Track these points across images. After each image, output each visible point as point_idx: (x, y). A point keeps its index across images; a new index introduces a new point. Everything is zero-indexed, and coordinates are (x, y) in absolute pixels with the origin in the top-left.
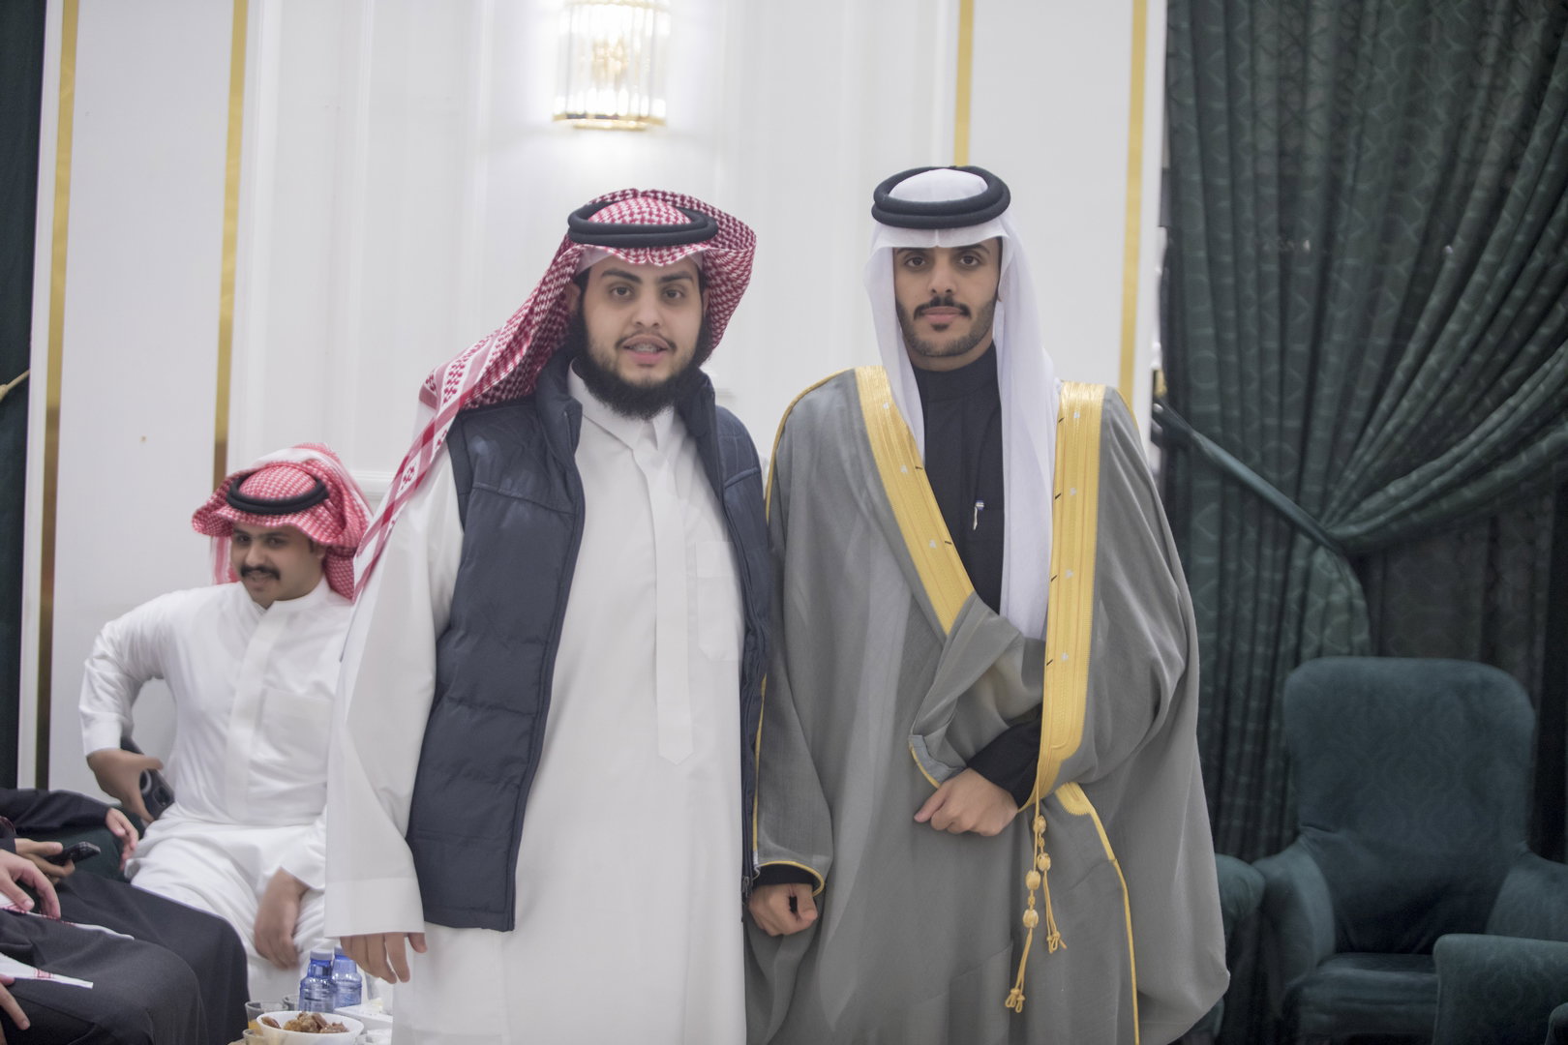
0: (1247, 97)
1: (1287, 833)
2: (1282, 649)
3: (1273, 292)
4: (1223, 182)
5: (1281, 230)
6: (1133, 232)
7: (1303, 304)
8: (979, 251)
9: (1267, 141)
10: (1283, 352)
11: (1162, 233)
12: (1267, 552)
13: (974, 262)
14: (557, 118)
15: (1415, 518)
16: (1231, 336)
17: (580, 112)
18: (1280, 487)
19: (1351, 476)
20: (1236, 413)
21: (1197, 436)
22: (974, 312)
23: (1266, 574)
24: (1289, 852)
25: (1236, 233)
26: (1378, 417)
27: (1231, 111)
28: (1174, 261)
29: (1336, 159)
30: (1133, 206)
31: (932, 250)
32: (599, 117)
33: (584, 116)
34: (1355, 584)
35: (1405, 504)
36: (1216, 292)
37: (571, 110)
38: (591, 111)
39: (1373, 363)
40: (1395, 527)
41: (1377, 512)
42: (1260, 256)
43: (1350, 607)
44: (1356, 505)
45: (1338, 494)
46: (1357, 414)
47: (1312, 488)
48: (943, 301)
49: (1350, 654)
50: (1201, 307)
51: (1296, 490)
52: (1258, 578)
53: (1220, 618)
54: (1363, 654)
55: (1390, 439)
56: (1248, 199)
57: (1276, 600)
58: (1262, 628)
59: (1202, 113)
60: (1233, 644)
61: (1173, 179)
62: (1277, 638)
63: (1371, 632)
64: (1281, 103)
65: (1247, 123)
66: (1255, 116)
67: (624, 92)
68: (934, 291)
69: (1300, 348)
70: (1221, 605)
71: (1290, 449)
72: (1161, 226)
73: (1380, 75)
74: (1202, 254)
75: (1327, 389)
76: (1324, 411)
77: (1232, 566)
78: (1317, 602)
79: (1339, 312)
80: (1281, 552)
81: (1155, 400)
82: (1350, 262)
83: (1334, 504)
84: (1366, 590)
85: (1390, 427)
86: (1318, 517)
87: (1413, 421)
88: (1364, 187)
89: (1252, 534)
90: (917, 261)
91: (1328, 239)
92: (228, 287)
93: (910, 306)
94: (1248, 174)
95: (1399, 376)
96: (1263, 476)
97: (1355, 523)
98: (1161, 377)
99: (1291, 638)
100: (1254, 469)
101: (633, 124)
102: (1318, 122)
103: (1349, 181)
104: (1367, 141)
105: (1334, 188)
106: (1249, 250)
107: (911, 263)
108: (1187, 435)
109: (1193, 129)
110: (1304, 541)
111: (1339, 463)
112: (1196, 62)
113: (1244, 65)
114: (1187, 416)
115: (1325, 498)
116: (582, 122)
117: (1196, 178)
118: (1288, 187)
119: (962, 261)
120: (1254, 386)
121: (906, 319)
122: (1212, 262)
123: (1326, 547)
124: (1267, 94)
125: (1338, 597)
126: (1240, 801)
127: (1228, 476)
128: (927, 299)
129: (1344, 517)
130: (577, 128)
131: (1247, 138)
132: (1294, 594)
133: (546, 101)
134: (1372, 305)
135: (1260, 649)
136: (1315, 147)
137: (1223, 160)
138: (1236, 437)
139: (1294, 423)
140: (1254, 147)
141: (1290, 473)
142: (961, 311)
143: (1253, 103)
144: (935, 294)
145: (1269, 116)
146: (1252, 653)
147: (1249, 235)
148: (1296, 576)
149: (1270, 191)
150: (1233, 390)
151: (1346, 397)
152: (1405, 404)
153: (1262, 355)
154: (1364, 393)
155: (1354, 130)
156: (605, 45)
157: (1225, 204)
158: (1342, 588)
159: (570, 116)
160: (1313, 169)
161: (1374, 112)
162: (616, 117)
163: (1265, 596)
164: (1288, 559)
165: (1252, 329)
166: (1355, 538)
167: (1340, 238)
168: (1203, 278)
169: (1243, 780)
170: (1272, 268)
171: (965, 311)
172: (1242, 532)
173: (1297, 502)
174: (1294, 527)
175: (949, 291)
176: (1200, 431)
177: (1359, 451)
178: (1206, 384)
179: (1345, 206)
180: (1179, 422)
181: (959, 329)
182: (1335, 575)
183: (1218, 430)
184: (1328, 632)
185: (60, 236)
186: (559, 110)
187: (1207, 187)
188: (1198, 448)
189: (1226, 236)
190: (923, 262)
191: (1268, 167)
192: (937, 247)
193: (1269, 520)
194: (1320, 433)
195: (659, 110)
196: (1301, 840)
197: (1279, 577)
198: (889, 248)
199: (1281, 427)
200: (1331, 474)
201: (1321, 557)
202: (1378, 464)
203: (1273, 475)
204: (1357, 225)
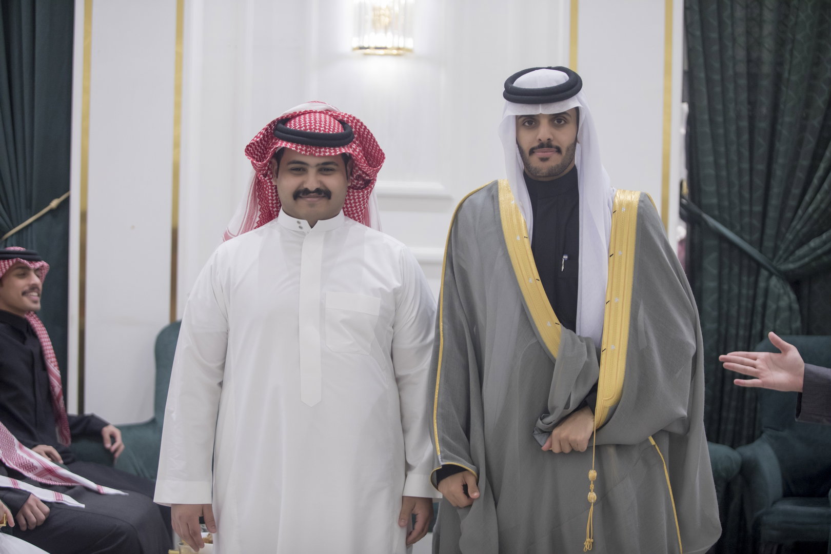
0: (729, 30)
1: (757, 433)
2: (754, 332)
3: (746, 137)
4: (717, 77)
5: (749, 103)
6: (667, 106)
7: (762, 143)
8: (565, 116)
9: (741, 54)
10: (751, 169)
11: (685, 106)
12: (745, 279)
13: (563, 122)
14: (354, 49)
15: (825, 259)
16: (723, 161)
17: (366, 46)
18: (751, 243)
19: (790, 237)
20: (726, 203)
21: (705, 216)
22: (564, 151)
23: (744, 291)
24: (757, 442)
25: (724, 105)
26: (804, 204)
27: (721, 38)
28: (692, 121)
29: (779, 63)
30: (668, 90)
31: (538, 116)
32: (377, 48)
33: (368, 48)
34: (793, 296)
35: (819, 252)
36: (714, 137)
37: (362, 44)
38: (373, 45)
39: (801, 175)
40: (814, 264)
41: (804, 256)
42: (738, 117)
43: (790, 308)
44: (793, 253)
45: (783, 246)
46: (792, 203)
47: (769, 244)
48: (546, 145)
49: (791, 334)
50: (706, 146)
51: (760, 245)
52: (740, 295)
53: (720, 315)
54: (797, 334)
55: (810, 217)
56: (731, 86)
57: (750, 305)
58: (742, 320)
59: (705, 40)
60: (727, 330)
61: (689, 76)
62: (751, 325)
63: (802, 321)
64: (748, 33)
65: (729, 44)
66: (734, 40)
67: (389, 34)
68: (540, 140)
69: (761, 167)
70: (720, 308)
71: (756, 223)
72: (683, 101)
73: (802, 16)
74: (706, 117)
75: (776, 190)
76: (774, 202)
77: (725, 287)
78: (772, 306)
79: (782, 147)
80: (752, 279)
81: (681, 196)
82: (787, 119)
83: (781, 252)
84: (799, 299)
85: (810, 210)
86: (772, 259)
87: (823, 206)
88: (794, 78)
89: (736, 269)
90: (530, 123)
91: (775, 108)
92: (177, 145)
93: (526, 148)
94: (731, 72)
95: (815, 181)
96: (742, 238)
97: (793, 262)
98: (685, 185)
99: (758, 326)
100: (737, 234)
101: (395, 52)
102: (769, 43)
103: (786, 75)
104: (795, 53)
105: (778, 79)
106: (732, 114)
107: (527, 124)
108: (700, 216)
109: (700, 48)
110: (764, 273)
111: (783, 229)
112: (701, 11)
113: (726, 13)
114: (700, 206)
115: (776, 249)
116: (367, 51)
117: (702, 75)
118: (753, 79)
119: (556, 122)
120: (736, 189)
121: (525, 154)
122: (712, 121)
123: (776, 276)
124: (740, 29)
125: (784, 303)
126: (732, 415)
127: (722, 238)
128: (536, 144)
129: (786, 259)
130: (366, 54)
131: (730, 52)
132: (760, 301)
133: (348, 41)
134: (800, 143)
135: (741, 332)
136: (767, 57)
137: (717, 65)
138: (726, 216)
139: (758, 208)
140: (734, 57)
141: (756, 236)
142: (556, 150)
143: (733, 34)
144: (540, 142)
145: (742, 40)
146: (737, 334)
147: (732, 106)
148: (760, 292)
149: (743, 82)
150: (725, 191)
151: (786, 194)
152: (819, 197)
153: (740, 171)
154: (796, 191)
155: (789, 47)
156: (380, 9)
157: (718, 89)
158: (786, 298)
159: (361, 48)
160: (766, 69)
161: (799, 37)
162: (385, 48)
163: (743, 303)
164: (756, 282)
165: (734, 157)
166: (792, 271)
167: (782, 106)
168: (707, 130)
169: (733, 403)
170: (744, 124)
171: (559, 150)
172: (731, 269)
173: (761, 251)
174: (759, 265)
175: (549, 139)
176: (707, 213)
177: (794, 223)
178: (710, 188)
179: (784, 89)
180: (696, 209)
181: (555, 160)
182: (782, 291)
183: (716, 213)
184: (778, 322)
185: (86, 117)
186: (356, 45)
187: (709, 80)
188: (706, 222)
189: (719, 107)
190: (534, 123)
191: (742, 68)
192: (541, 114)
193: (746, 262)
194: (772, 214)
195: (409, 43)
196: (764, 436)
197: (751, 292)
198: (514, 116)
199: (751, 211)
200: (779, 236)
201: (774, 281)
202: (805, 230)
203: (747, 237)
204: (790, 99)
